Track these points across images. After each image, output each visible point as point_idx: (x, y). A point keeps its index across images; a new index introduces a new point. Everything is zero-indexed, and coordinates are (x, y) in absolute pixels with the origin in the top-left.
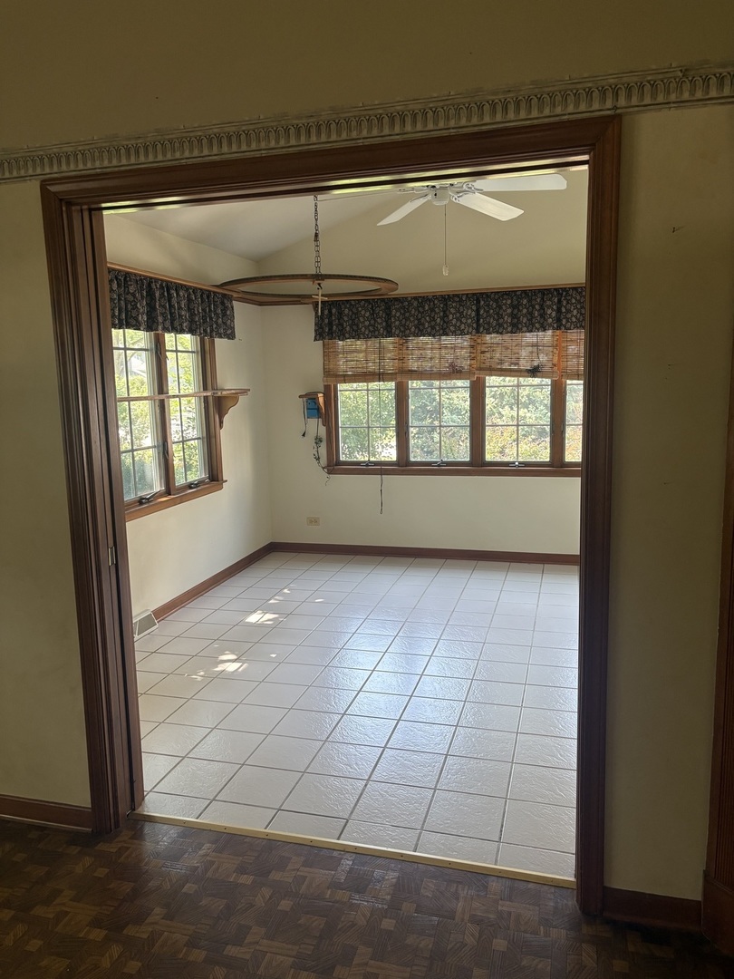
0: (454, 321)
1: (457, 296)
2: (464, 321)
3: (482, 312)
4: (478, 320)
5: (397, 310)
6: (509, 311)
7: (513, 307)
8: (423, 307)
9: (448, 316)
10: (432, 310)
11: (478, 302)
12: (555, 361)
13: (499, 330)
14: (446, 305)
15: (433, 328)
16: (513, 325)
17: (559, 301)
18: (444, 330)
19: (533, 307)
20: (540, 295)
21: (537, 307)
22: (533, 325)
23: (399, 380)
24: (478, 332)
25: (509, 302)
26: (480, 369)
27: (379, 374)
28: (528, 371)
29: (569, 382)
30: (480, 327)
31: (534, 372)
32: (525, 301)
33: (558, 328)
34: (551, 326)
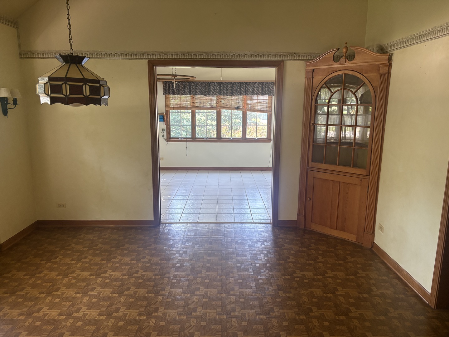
0: (212, 91)
1: (213, 82)
2: (215, 90)
3: (221, 88)
4: (220, 91)
5: (193, 86)
6: (230, 88)
7: (231, 87)
8: (202, 85)
9: (210, 89)
10: (205, 86)
11: (220, 85)
12: (244, 105)
13: (227, 94)
14: (209, 85)
15: (205, 92)
16: (231, 93)
17: (246, 86)
18: (209, 93)
19: (238, 87)
20: (239, 84)
21: (239, 88)
22: (237, 93)
23: (193, 109)
24: (220, 95)
25: (230, 85)
26: (220, 107)
27: (186, 107)
28: (236, 108)
29: (248, 112)
30: (220, 93)
31: (237, 108)
32: (235, 86)
33: (245, 95)
34: (243, 94)
